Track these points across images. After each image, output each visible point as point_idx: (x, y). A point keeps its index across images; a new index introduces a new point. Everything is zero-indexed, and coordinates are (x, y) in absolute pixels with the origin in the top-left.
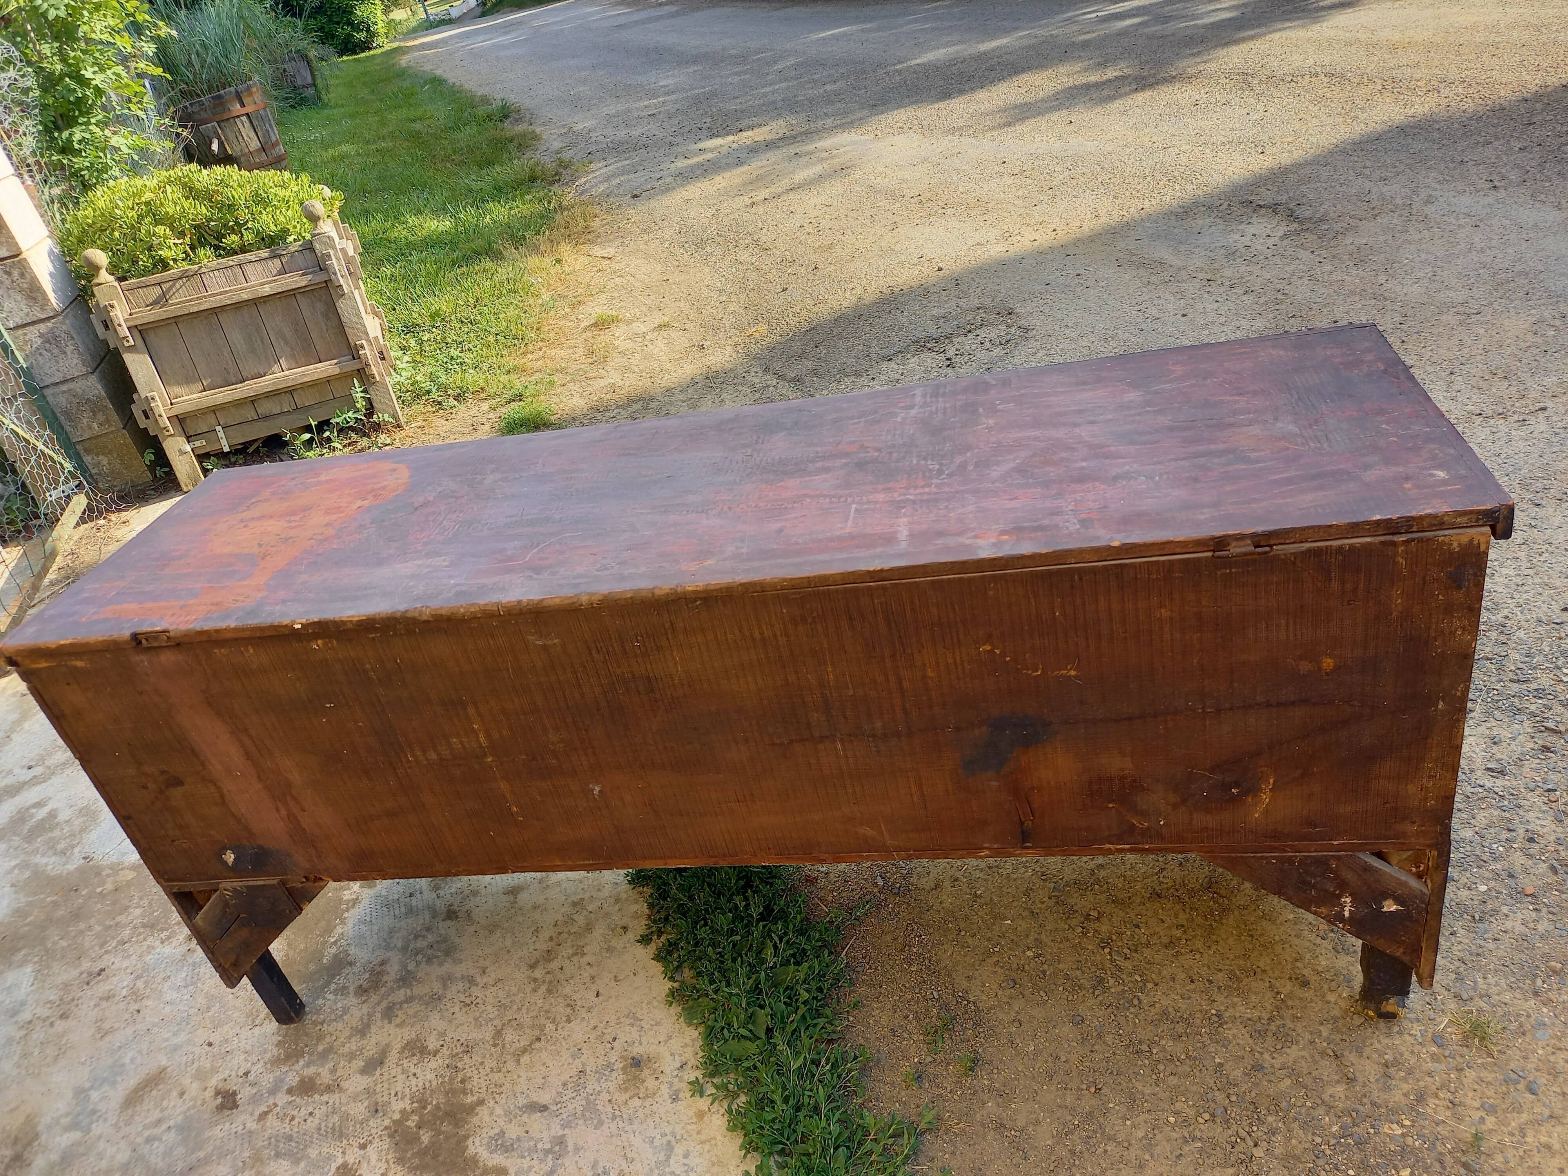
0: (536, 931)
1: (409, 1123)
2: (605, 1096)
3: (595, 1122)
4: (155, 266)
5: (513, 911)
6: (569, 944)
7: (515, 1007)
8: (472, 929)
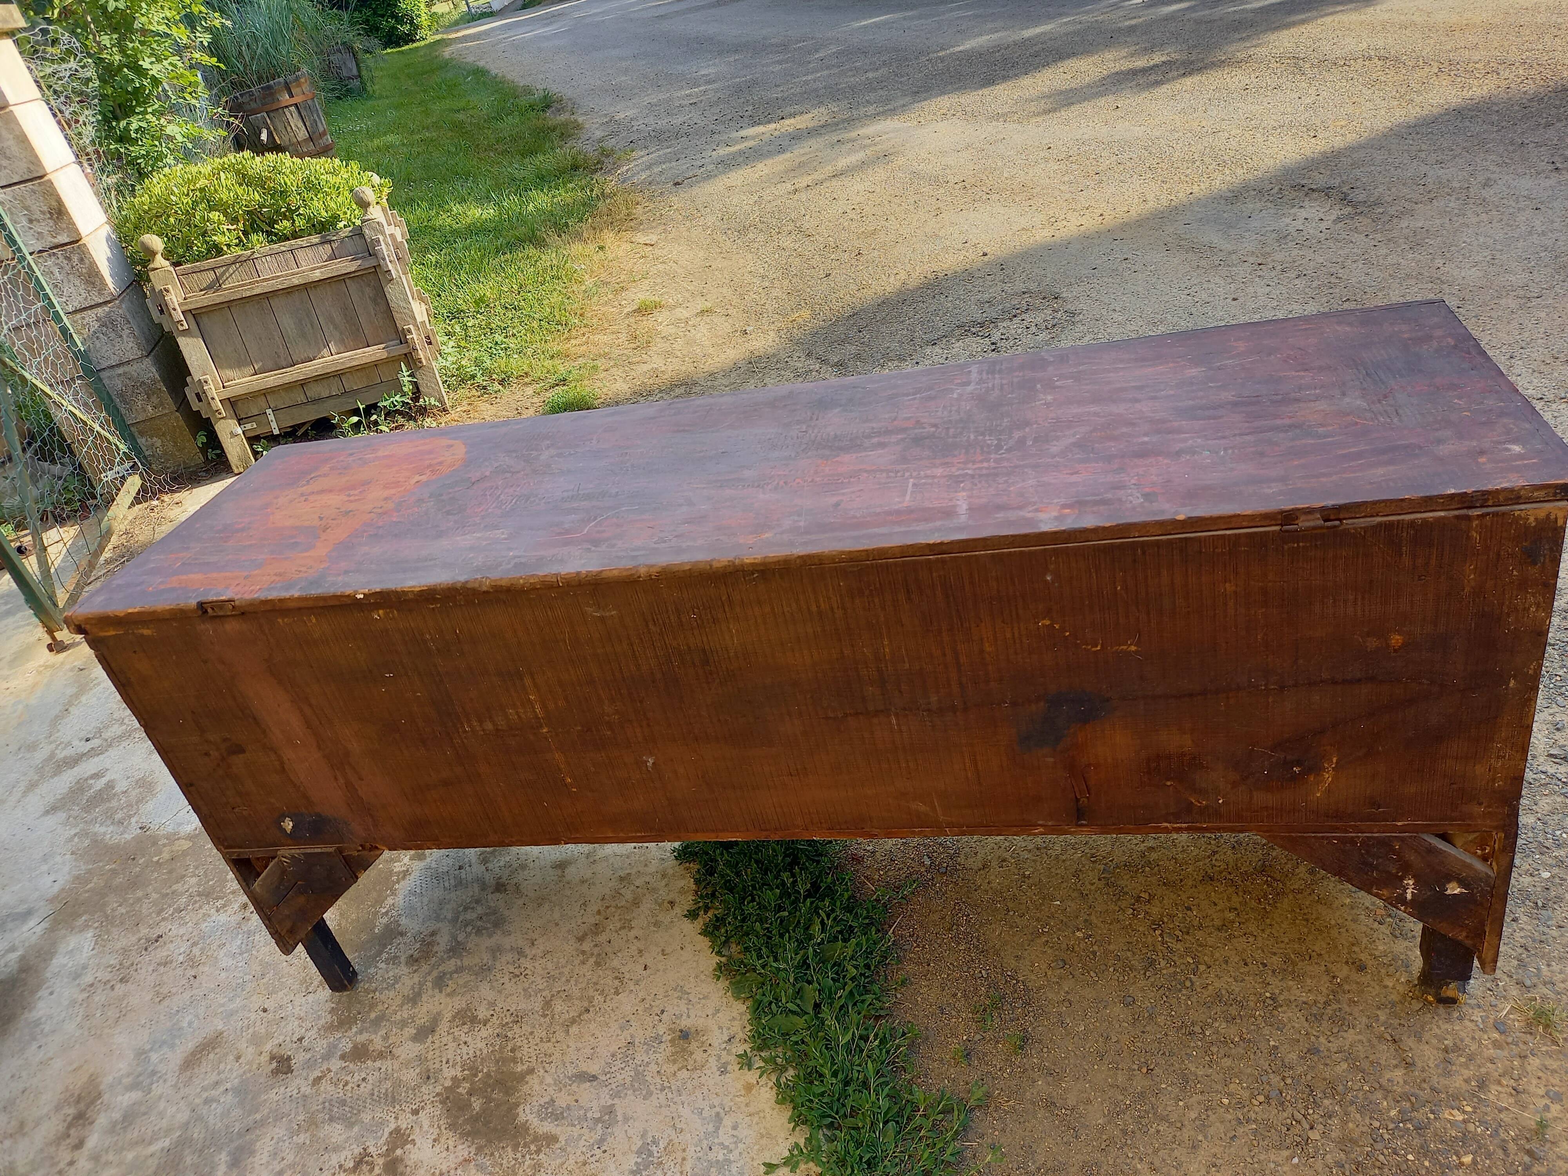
0: (584, 904)
1: (460, 1090)
2: (653, 1067)
3: (644, 1092)
4: (209, 251)
5: (561, 884)
6: (617, 918)
7: (564, 979)
8: (520, 902)
